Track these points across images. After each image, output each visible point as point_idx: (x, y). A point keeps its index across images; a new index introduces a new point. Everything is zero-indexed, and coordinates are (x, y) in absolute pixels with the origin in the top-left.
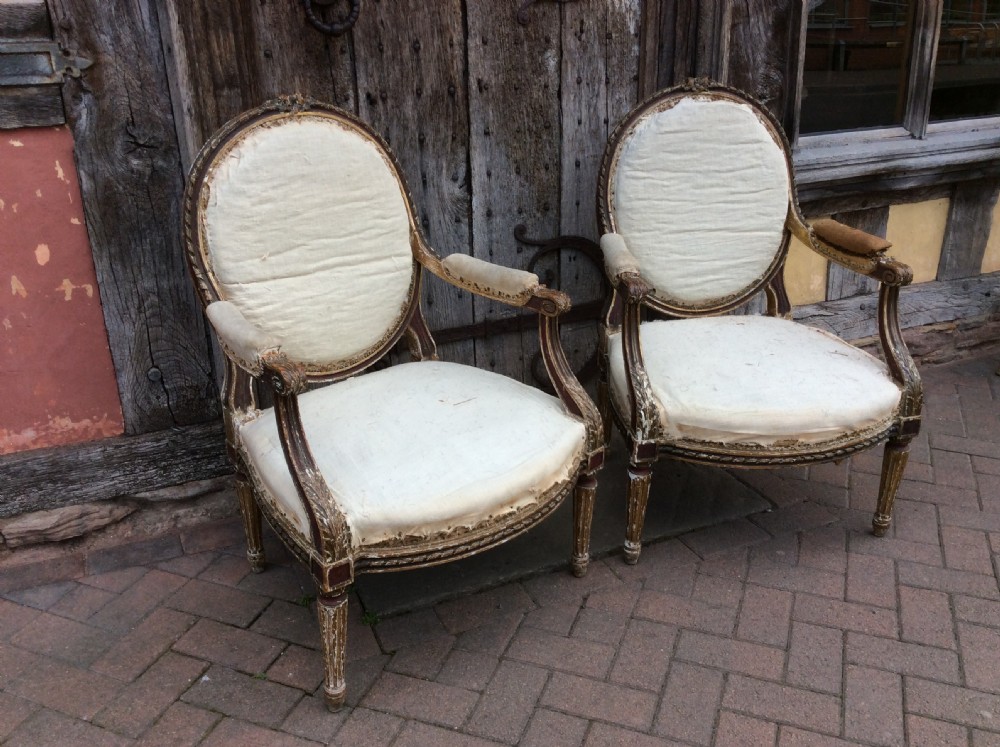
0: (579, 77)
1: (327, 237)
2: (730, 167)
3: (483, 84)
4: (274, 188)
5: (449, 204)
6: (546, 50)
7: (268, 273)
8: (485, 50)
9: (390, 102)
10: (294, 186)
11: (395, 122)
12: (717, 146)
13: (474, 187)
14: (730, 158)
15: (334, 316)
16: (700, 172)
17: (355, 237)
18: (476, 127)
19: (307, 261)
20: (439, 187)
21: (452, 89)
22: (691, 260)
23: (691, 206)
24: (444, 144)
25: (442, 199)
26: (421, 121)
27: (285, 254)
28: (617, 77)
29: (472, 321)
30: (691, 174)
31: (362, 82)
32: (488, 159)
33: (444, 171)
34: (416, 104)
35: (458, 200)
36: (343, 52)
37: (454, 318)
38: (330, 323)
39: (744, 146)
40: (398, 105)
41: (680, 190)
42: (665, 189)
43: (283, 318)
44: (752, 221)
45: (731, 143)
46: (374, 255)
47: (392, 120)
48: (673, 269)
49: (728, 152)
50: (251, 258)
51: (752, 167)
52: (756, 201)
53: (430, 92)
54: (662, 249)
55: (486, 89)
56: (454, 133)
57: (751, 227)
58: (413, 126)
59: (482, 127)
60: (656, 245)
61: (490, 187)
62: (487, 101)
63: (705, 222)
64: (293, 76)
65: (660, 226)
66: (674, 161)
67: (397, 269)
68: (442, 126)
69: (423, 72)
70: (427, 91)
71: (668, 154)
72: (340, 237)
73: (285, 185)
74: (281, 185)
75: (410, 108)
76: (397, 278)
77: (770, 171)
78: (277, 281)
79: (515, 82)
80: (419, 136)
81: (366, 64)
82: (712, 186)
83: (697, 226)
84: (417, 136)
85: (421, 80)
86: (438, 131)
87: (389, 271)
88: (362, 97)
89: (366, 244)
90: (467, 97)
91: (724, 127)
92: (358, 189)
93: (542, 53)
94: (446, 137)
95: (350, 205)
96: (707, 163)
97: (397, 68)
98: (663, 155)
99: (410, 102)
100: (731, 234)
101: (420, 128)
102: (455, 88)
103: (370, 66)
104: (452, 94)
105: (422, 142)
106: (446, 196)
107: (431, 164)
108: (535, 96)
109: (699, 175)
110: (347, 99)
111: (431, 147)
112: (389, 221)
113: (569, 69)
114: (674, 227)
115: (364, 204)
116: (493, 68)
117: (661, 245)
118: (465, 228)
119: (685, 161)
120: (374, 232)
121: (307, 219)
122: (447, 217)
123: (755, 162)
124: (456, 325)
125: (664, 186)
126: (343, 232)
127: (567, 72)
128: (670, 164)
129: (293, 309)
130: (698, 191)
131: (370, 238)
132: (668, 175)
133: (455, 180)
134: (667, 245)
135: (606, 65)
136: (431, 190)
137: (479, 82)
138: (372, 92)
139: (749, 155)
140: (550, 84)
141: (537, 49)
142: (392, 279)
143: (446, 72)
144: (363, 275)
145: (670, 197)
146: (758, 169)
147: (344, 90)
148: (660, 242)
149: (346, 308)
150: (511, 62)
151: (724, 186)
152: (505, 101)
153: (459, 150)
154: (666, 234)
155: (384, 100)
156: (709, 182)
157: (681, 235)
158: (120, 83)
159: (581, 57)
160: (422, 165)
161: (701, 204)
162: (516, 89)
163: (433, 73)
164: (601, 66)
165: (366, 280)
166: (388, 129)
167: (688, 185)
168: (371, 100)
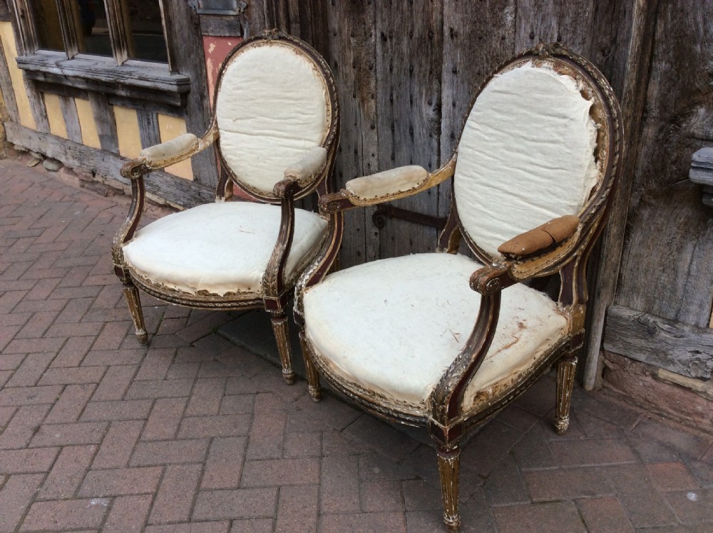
0: (532, 33)
1: (268, 117)
2: (535, 137)
3: (454, 32)
4: (245, 82)
5: (425, 120)
6: (505, 6)
7: (235, 128)
8: (456, 5)
9: (394, 40)
10: (254, 83)
11: (397, 54)
12: (529, 113)
13: (443, 112)
14: (537, 128)
15: (261, 164)
16: (512, 135)
17: (283, 121)
18: (447, 65)
19: (255, 128)
20: (420, 108)
21: (431, 34)
22: (487, 213)
23: (499, 165)
24: (424, 76)
25: (421, 118)
26: (411, 56)
27: (245, 121)
28: (569, 36)
29: (436, 215)
30: (506, 135)
31: (379, 24)
32: (455, 93)
33: (424, 96)
34: (409, 43)
35: (432, 120)
36: (369, 3)
37: (425, 208)
38: (257, 166)
39: (551, 118)
40: (398, 43)
41: (494, 147)
42: (485, 143)
43: (235, 155)
44: (542, 197)
45: (541, 113)
46: (292, 135)
47: (394, 54)
48: (474, 216)
49: (537, 121)
50: (229, 118)
51: (552, 142)
52: (550, 178)
53: (417, 35)
54: (472, 196)
55: (457, 36)
56: (431, 68)
57: (539, 203)
58: (406, 60)
59: (451, 66)
60: (468, 191)
61: (454, 114)
62: (456, 46)
63: (506, 183)
64: (344, 18)
65: (475, 175)
66: (496, 119)
67: (304, 148)
68: (423, 62)
69: (414, 20)
70: (416, 35)
71: (494, 112)
72: (275, 119)
73: (250, 81)
74: (248, 81)
75: (405, 46)
76: (302, 153)
77: (568, 151)
78: (239, 135)
79: (479, 32)
80: (410, 66)
81: (382, 13)
82: (518, 151)
83: (499, 185)
84: (409, 66)
85: (413, 26)
86: (421, 66)
87: (298, 148)
88: (379, 35)
89: (289, 127)
90: (441, 41)
91: (538, 96)
92: (289, 92)
93: (502, 9)
94: (426, 71)
95: (282, 101)
96: (520, 128)
97: (400, 16)
98: (490, 111)
99: (405, 41)
100: (522, 203)
101: (411, 61)
102: (433, 34)
103: (384, 13)
104: (431, 38)
105: (411, 71)
106: (424, 115)
107: (417, 89)
108: (494, 46)
109: (511, 138)
110: (371, 36)
111: (416, 76)
112: (306, 116)
113: (523, 26)
114: (483, 180)
115: (292, 102)
116: (463, 20)
117: (471, 192)
118: (435, 144)
119: (503, 121)
120: (294, 121)
121: (257, 103)
122: (425, 131)
123: (557, 137)
124: (426, 213)
125: (485, 140)
126: (276, 116)
127: (520, 27)
128: (492, 120)
129: (240, 152)
130: (507, 153)
131: (292, 124)
132: (491, 131)
133: (430, 104)
134: (475, 194)
135: (559, 24)
136: (415, 108)
137: (452, 30)
138: (385, 32)
139: (553, 129)
140: (507, 36)
141: (498, 6)
142: (298, 153)
143: (428, 21)
144: (283, 146)
145: (487, 152)
146: (557, 145)
147: (370, 29)
148: (472, 189)
149: (268, 161)
150: (477, 16)
151: (527, 154)
152: (470, 48)
153: (434, 82)
154: (477, 183)
155: (391, 38)
156: (516, 146)
157: (487, 188)
158: (257, 17)
159: (535, 15)
160: (410, 89)
161: (507, 165)
162: (480, 38)
163: (420, 21)
164: (554, 24)
165: (283, 149)
166: (392, 59)
167: (502, 144)
168: (384, 38)
